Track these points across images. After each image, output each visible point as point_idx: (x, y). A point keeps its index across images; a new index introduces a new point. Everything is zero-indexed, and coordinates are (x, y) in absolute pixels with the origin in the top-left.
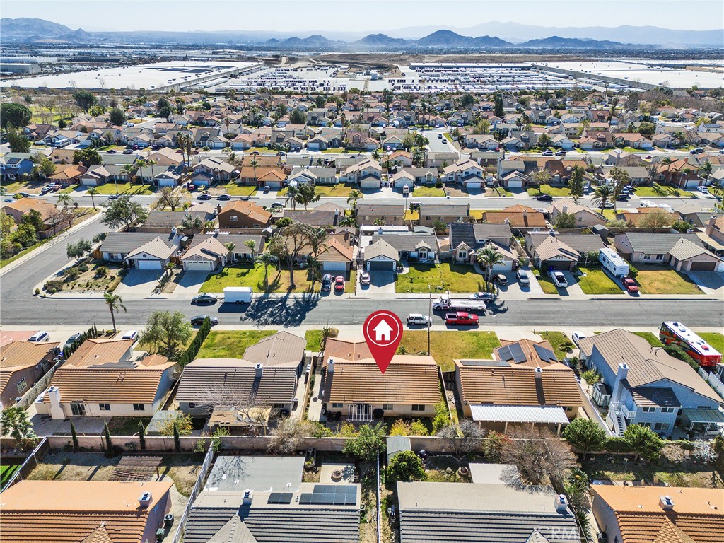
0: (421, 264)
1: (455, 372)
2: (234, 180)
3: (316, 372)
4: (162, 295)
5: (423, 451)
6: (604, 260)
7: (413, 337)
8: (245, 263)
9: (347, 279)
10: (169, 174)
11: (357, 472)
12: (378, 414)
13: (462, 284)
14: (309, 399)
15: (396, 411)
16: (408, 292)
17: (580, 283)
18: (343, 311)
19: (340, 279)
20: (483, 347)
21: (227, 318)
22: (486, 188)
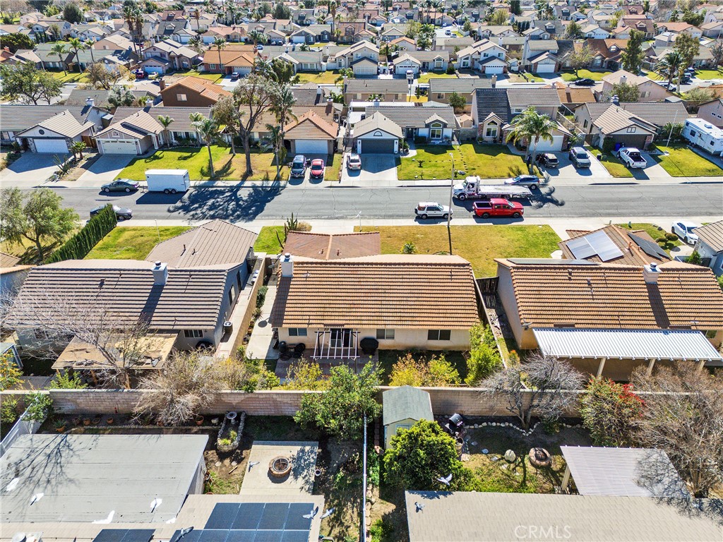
0: (434, 146)
1: (497, 279)
2: (196, 68)
3: (270, 282)
4: (60, 183)
5: (455, 417)
6: (693, 133)
7: (425, 234)
8: (187, 145)
9: (329, 162)
10: (115, 59)
11: (323, 460)
12: (369, 346)
13: (493, 167)
14: (252, 323)
15: (400, 341)
16: (416, 179)
17: (661, 163)
18: (321, 202)
19: (318, 162)
20: (535, 245)
21: (147, 211)
22: (510, 74)
